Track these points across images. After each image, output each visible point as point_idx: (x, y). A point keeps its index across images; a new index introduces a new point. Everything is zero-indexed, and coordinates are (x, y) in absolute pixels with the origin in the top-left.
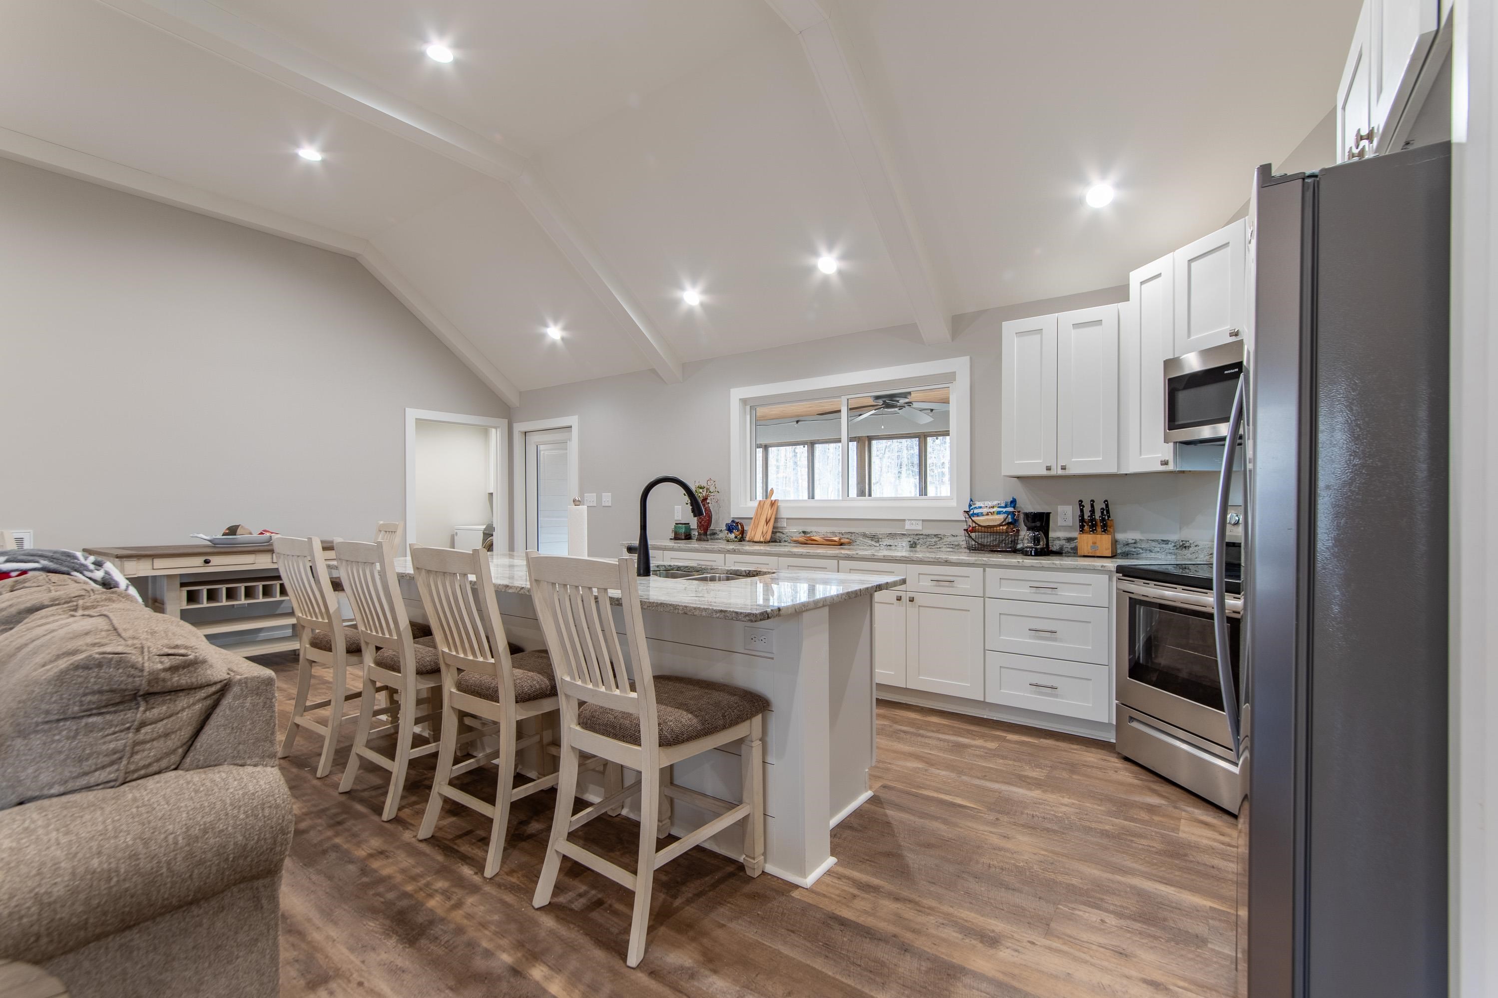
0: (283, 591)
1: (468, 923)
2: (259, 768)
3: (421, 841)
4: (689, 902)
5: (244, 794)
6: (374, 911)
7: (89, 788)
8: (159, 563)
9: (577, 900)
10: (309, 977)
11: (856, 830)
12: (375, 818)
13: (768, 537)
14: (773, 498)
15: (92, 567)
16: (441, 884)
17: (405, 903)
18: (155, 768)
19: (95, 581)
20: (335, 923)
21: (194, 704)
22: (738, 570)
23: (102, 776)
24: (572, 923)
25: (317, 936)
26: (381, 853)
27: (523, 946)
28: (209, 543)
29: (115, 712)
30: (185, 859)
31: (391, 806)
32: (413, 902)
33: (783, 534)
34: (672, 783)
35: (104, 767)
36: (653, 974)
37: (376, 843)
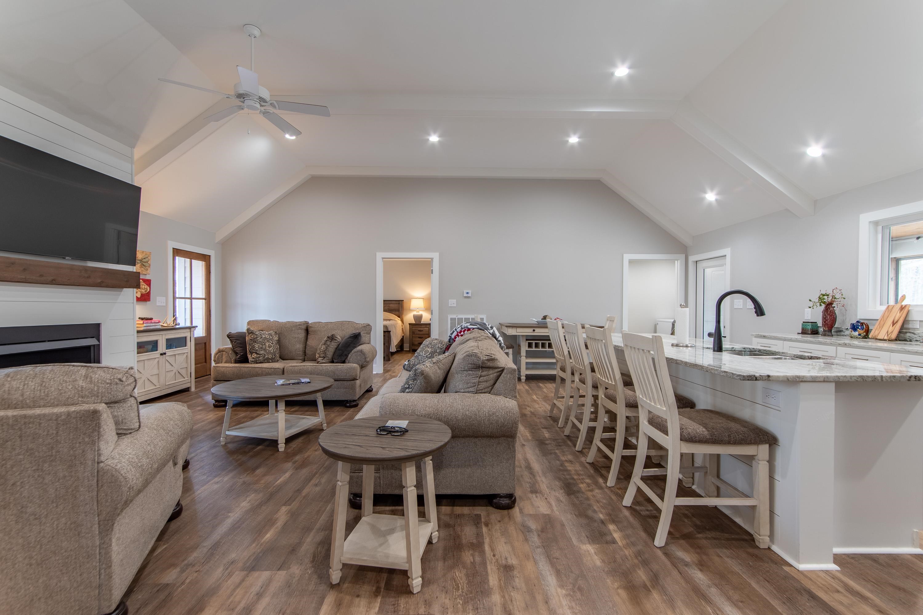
0: (550, 346)
1: (592, 498)
2: (511, 400)
3: (587, 463)
4: (706, 538)
5: (505, 406)
6: (559, 479)
7: (469, 392)
8: (519, 330)
9: (645, 511)
10: (532, 489)
11: (880, 564)
12: (573, 448)
13: (894, 336)
14: (904, 303)
15: (490, 328)
16: (588, 481)
17: (571, 481)
18: (483, 391)
19: (490, 334)
20: (546, 477)
21: (494, 373)
22: (802, 355)
23: (471, 389)
24: (637, 518)
25: (538, 478)
26: (571, 462)
27: (611, 516)
28: (537, 323)
29: (475, 371)
30: (488, 420)
31: (579, 445)
32: (575, 482)
33: (915, 334)
34: (718, 476)
35: (472, 387)
36: (666, 554)
37: (570, 457)
